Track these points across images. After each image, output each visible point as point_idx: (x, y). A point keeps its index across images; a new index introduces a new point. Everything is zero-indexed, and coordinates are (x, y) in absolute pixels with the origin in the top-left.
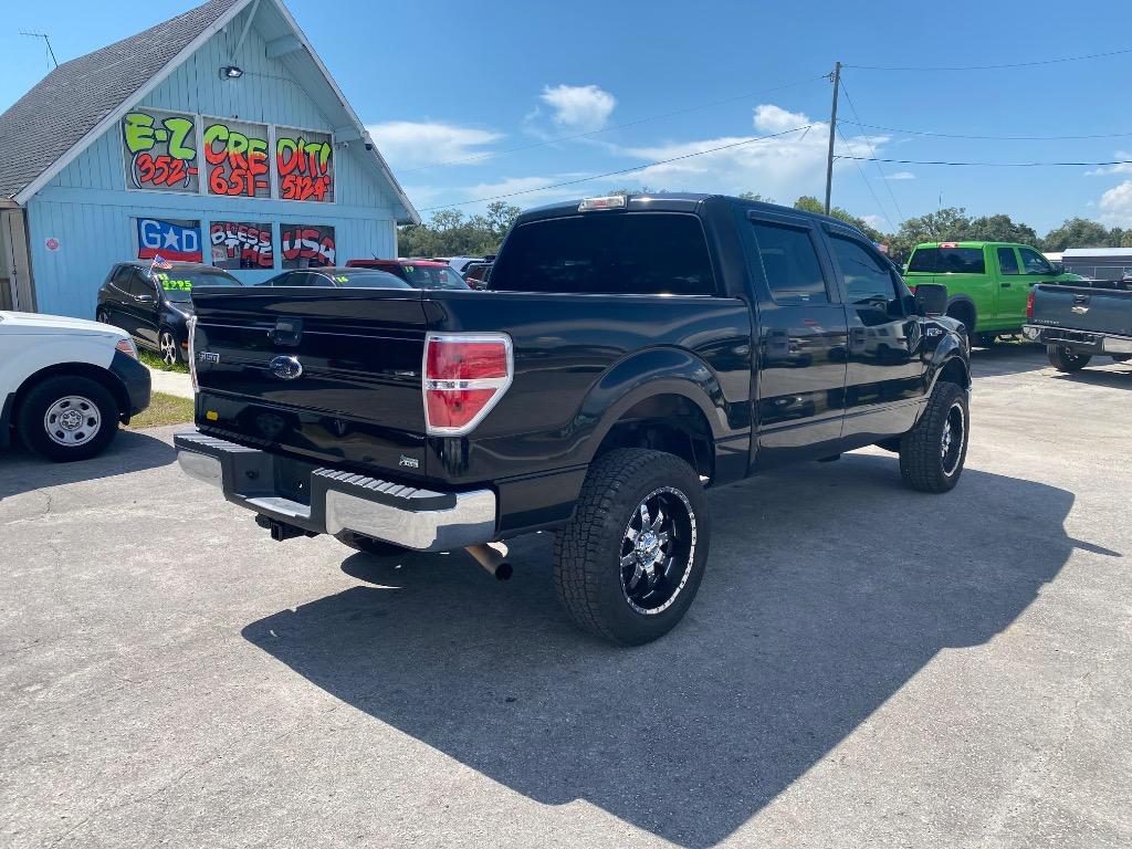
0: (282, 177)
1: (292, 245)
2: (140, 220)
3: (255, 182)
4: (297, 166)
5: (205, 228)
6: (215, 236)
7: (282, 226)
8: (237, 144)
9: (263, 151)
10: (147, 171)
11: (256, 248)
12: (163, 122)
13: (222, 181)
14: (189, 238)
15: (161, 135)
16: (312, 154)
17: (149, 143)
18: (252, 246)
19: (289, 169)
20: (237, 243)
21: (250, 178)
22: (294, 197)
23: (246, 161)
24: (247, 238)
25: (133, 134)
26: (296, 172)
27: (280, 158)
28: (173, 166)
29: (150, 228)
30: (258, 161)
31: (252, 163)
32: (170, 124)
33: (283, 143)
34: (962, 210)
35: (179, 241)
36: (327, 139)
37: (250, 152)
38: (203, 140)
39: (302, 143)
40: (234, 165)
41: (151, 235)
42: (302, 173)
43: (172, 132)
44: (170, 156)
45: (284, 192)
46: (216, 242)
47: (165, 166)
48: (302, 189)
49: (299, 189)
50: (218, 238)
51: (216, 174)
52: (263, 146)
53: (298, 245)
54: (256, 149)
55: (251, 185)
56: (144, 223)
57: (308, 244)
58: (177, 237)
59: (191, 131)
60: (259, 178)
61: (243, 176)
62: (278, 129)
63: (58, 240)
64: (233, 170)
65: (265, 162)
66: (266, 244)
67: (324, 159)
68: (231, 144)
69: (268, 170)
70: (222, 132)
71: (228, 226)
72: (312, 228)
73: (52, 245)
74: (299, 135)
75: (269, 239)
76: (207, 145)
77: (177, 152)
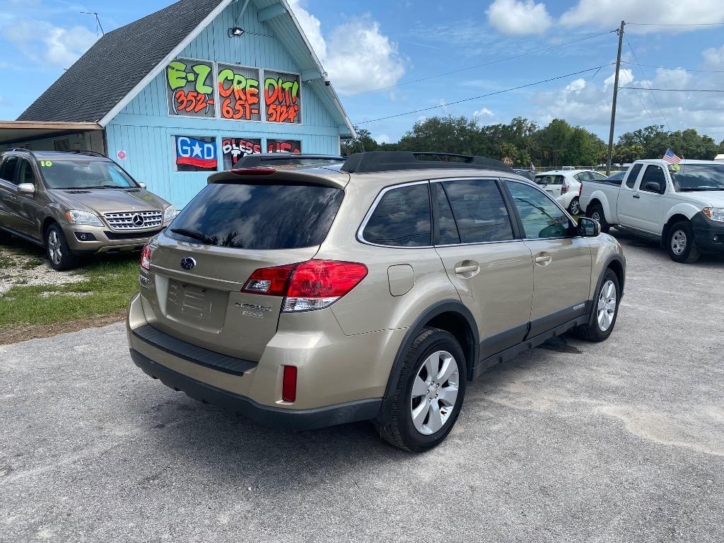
0: (268, 106)
2: (177, 137)
3: (251, 110)
4: (278, 98)
5: (219, 142)
6: (225, 147)
8: (239, 82)
9: (255, 87)
10: (182, 102)
12: (192, 67)
13: (229, 108)
14: (209, 149)
15: (191, 77)
16: (287, 89)
17: (183, 83)
19: (273, 99)
20: (239, 153)
21: (248, 107)
22: (275, 120)
23: (245, 94)
24: (246, 149)
25: (173, 75)
26: (277, 102)
27: (266, 92)
28: (198, 99)
29: (184, 143)
30: (252, 95)
31: (249, 96)
32: (196, 69)
33: (268, 82)
34: (662, 127)
35: (202, 152)
36: (296, 78)
37: (248, 88)
38: (218, 79)
39: (280, 82)
40: (237, 98)
41: (185, 148)
42: (280, 103)
43: (198, 75)
44: (196, 91)
45: (269, 116)
47: (193, 99)
48: (281, 114)
49: (278, 114)
50: (227, 149)
51: (226, 103)
52: (255, 84)
54: (251, 86)
55: (248, 111)
56: (180, 139)
57: (284, 152)
58: (201, 149)
59: (210, 74)
60: (253, 107)
61: (242, 105)
62: (266, 72)
63: (125, 152)
64: (237, 101)
65: (257, 95)
66: (257, 153)
67: (294, 93)
68: (235, 83)
69: (259, 101)
70: (228, 74)
71: (233, 141)
72: (286, 142)
73: (122, 155)
74: (279, 76)
75: (260, 150)
76: (220, 84)
77: (201, 89)
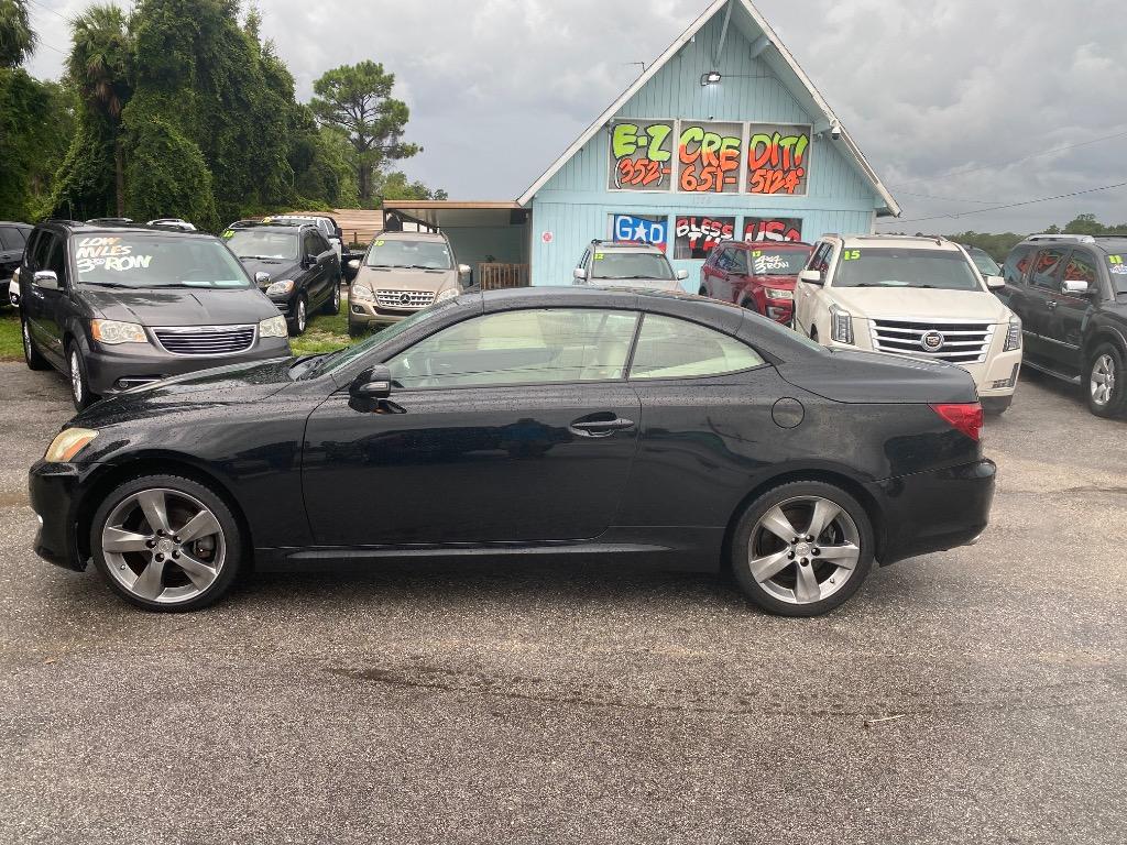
0: (751, 172)
1: (754, 237)
2: (616, 216)
3: (724, 178)
4: (770, 160)
5: (671, 222)
6: (679, 229)
7: (747, 219)
8: (711, 143)
9: (735, 148)
10: (627, 173)
11: (717, 240)
12: (645, 129)
13: (691, 178)
14: (657, 230)
15: (643, 141)
16: (787, 147)
17: (632, 149)
18: (714, 238)
19: (760, 163)
20: (700, 235)
21: (720, 175)
22: (762, 192)
23: (718, 158)
24: (710, 231)
25: (619, 139)
26: (768, 166)
27: (752, 154)
28: (649, 168)
29: (624, 223)
30: (728, 159)
32: (651, 131)
33: (756, 139)
35: (647, 234)
36: (803, 130)
37: (723, 150)
38: (679, 142)
39: (777, 137)
40: (705, 164)
41: (624, 229)
42: (773, 167)
43: (652, 138)
44: (647, 158)
45: (752, 186)
46: (679, 234)
47: (643, 169)
48: (772, 182)
49: (768, 182)
50: (682, 231)
51: (687, 172)
52: (735, 143)
53: (761, 236)
54: (728, 147)
55: (719, 180)
56: (620, 218)
57: (771, 235)
58: (646, 231)
59: (670, 135)
60: (728, 174)
61: (713, 172)
62: (753, 126)
63: (551, 234)
64: (704, 168)
65: (736, 159)
66: (727, 236)
67: (799, 152)
68: (705, 144)
69: (738, 167)
70: (697, 133)
71: (693, 220)
72: (777, 220)
73: (547, 237)
74: (775, 130)
75: (732, 232)
76: (682, 147)
77: (655, 155)
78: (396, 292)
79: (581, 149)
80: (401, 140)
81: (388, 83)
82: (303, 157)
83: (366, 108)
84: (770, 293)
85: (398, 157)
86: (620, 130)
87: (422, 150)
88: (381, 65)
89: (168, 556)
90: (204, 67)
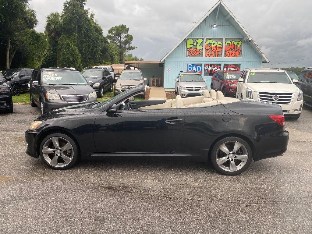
0: (226, 51)
1: (227, 69)
2: (188, 64)
4: (231, 48)
5: (203, 65)
6: (205, 68)
7: (224, 64)
8: (214, 44)
9: (221, 45)
10: (191, 53)
11: (216, 70)
14: (199, 68)
15: (195, 44)
16: (236, 44)
17: (192, 46)
18: (215, 70)
19: (228, 49)
20: (211, 69)
21: (217, 52)
22: (229, 57)
23: (216, 48)
24: (214, 68)
25: (188, 43)
26: (230, 50)
27: (226, 46)
30: (219, 48)
32: (197, 41)
33: (227, 42)
35: (196, 69)
36: (241, 40)
39: (233, 42)
40: (213, 49)
41: (190, 68)
42: (232, 50)
43: (198, 43)
44: (196, 48)
45: (226, 55)
46: (205, 69)
47: (195, 51)
48: (232, 54)
49: (231, 54)
50: (206, 68)
51: (208, 52)
53: (229, 69)
54: (219, 45)
55: (217, 54)
56: (189, 65)
57: (231, 69)
58: (196, 68)
59: (202, 42)
60: (219, 52)
61: (215, 52)
62: (226, 39)
63: (170, 69)
64: (212, 51)
65: (222, 48)
66: (219, 69)
67: (239, 45)
68: (212, 44)
69: (222, 50)
70: (210, 41)
71: (209, 65)
72: (233, 65)
73: (168, 70)
74: (232, 40)
75: (220, 68)
76: (206, 45)
77: (198, 47)
78: (127, 86)
79: (178, 46)
80: (131, 45)
81: (128, 30)
82: (105, 50)
83: (122, 37)
84: (230, 85)
85: (130, 50)
86: (189, 41)
87: (136, 48)
88: (126, 25)
89: (59, 155)
90: (79, 27)
